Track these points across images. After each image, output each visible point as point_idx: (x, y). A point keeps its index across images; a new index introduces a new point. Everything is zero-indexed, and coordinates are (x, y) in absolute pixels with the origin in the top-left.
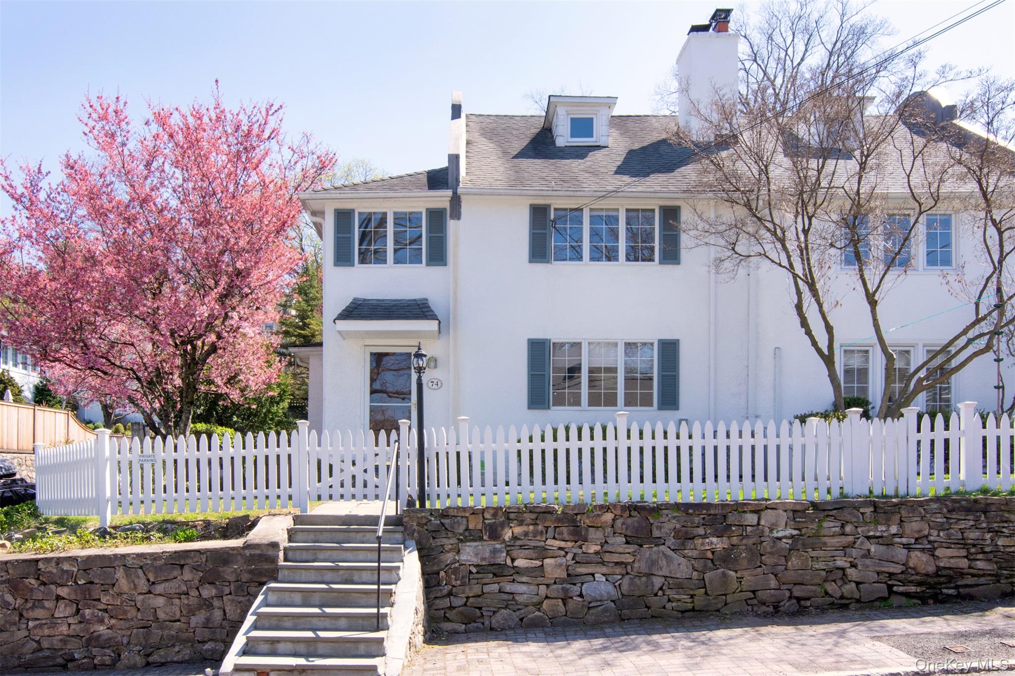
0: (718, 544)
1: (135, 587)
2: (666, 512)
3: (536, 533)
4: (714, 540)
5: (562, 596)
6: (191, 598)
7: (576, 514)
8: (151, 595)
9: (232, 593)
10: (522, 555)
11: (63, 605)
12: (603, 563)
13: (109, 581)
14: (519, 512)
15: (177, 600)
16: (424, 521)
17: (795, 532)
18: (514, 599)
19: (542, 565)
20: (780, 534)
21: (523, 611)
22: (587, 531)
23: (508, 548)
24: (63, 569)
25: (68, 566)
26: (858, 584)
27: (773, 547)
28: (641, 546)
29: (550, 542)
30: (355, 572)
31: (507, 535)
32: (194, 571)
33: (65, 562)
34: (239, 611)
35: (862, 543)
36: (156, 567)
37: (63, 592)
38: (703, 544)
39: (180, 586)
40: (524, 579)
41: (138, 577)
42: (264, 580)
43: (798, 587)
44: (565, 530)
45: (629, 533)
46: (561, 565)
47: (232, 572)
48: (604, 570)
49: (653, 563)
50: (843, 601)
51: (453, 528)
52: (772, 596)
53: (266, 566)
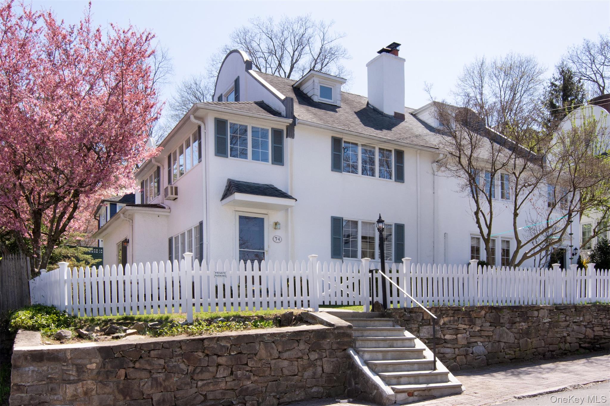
0: (524, 325)
1: (271, 355)
2: (505, 310)
3: (454, 321)
4: (523, 324)
5: (465, 354)
6: (304, 361)
7: (470, 311)
8: (280, 360)
9: (328, 356)
10: (448, 333)
11: (223, 369)
12: (481, 336)
13: (254, 352)
14: (447, 310)
15: (296, 362)
16: (402, 314)
17: (550, 320)
18: (444, 356)
19: (456, 339)
20: (546, 321)
21: (448, 363)
22: (475, 320)
23: (442, 329)
24: (221, 345)
25: (225, 343)
26: (570, 343)
27: (543, 327)
28: (496, 327)
29: (460, 326)
30: (395, 341)
31: (442, 322)
32: (306, 344)
33: (223, 340)
34: (332, 367)
35: (572, 325)
36: (283, 342)
37: (222, 360)
38: (519, 326)
39: (297, 353)
40: (449, 345)
41: (273, 348)
42: (346, 347)
43: (551, 346)
44: (466, 319)
45: (492, 321)
46: (464, 338)
47: (327, 344)
48: (482, 340)
49: (501, 336)
50: (566, 352)
51: (417, 318)
52: (543, 350)
53: (346, 339)
